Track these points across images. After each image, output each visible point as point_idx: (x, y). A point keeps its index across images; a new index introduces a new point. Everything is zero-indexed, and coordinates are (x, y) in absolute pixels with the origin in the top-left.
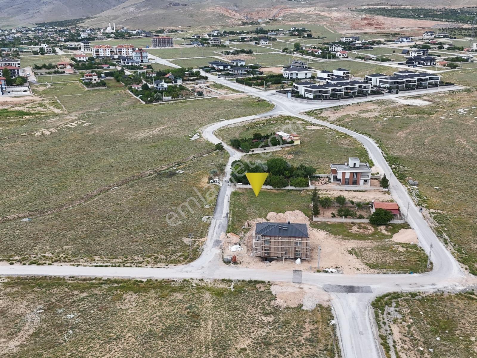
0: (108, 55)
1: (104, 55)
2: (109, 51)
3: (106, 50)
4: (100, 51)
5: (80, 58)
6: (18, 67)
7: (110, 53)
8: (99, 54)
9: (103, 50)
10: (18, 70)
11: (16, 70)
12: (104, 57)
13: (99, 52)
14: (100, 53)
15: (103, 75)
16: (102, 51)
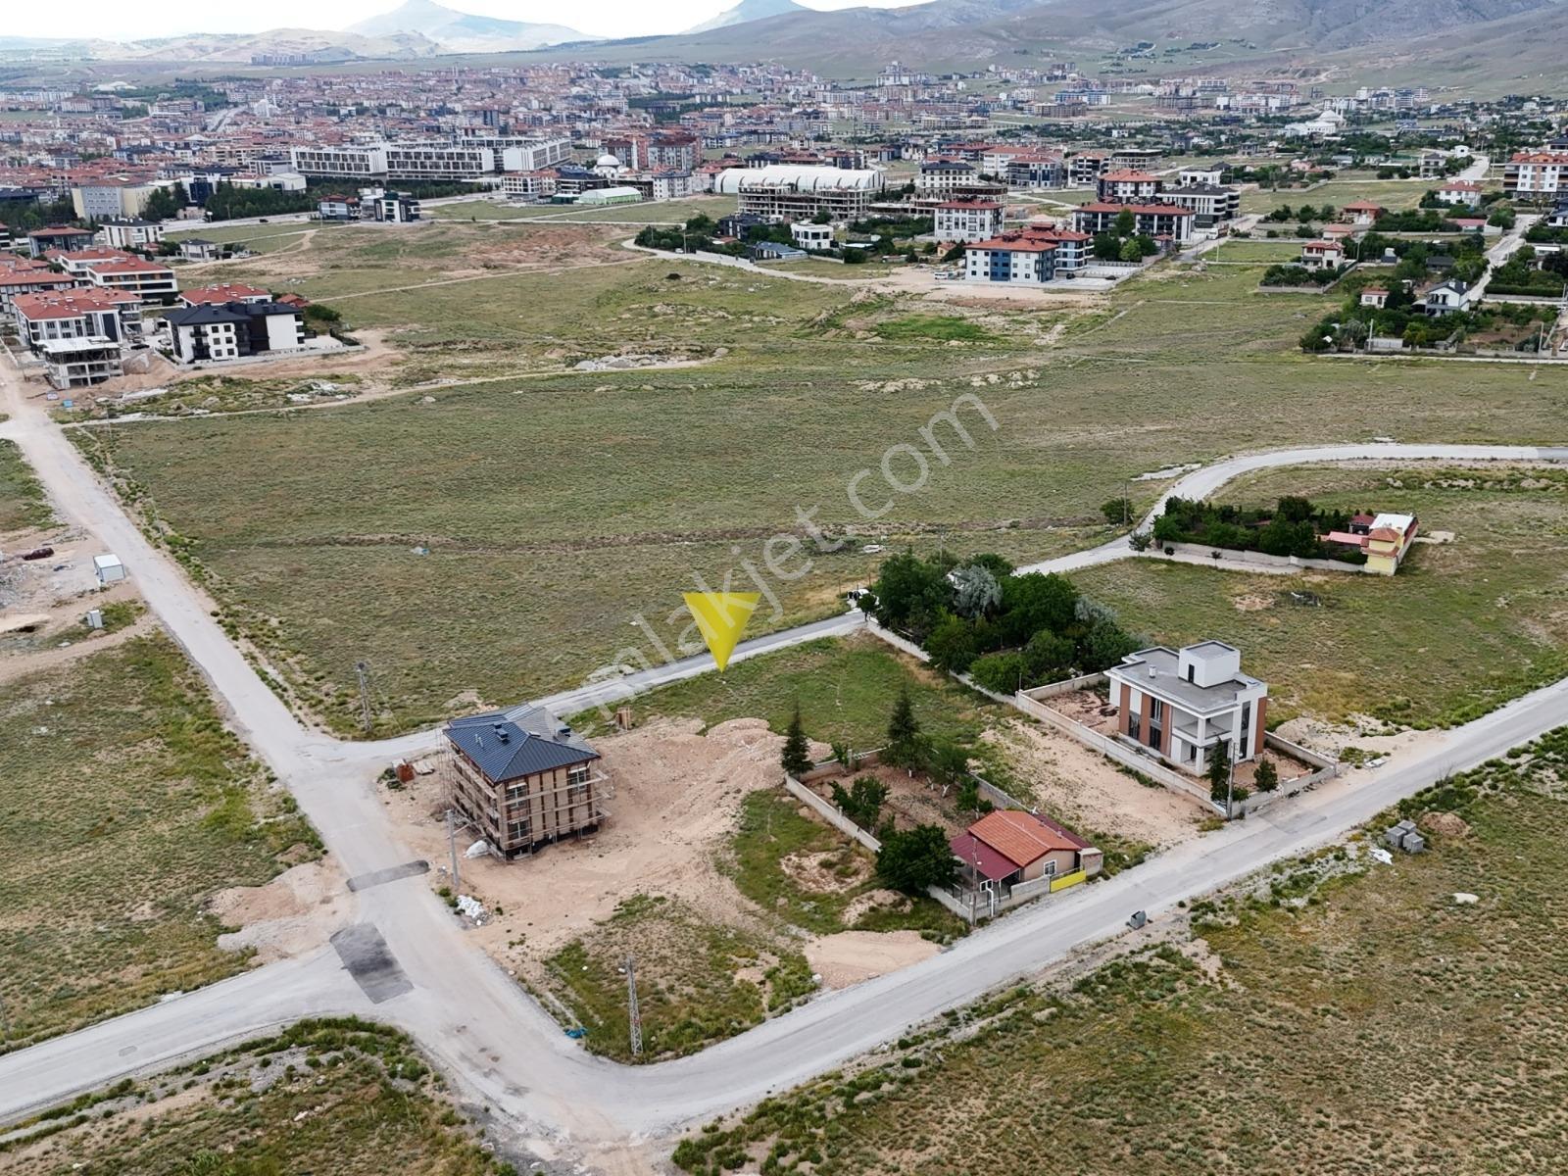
0: (1547, 189)
1: (1532, 186)
2: (1557, 173)
3: (1544, 169)
4: (1521, 172)
5: (1448, 193)
6: (1216, 210)
7: (1556, 181)
8: (1515, 184)
9: (1534, 169)
10: (1180, 219)
11: (1175, 219)
12: (1534, 193)
13: (1516, 176)
14: (1520, 180)
15: (1389, 252)
16: (1529, 172)
